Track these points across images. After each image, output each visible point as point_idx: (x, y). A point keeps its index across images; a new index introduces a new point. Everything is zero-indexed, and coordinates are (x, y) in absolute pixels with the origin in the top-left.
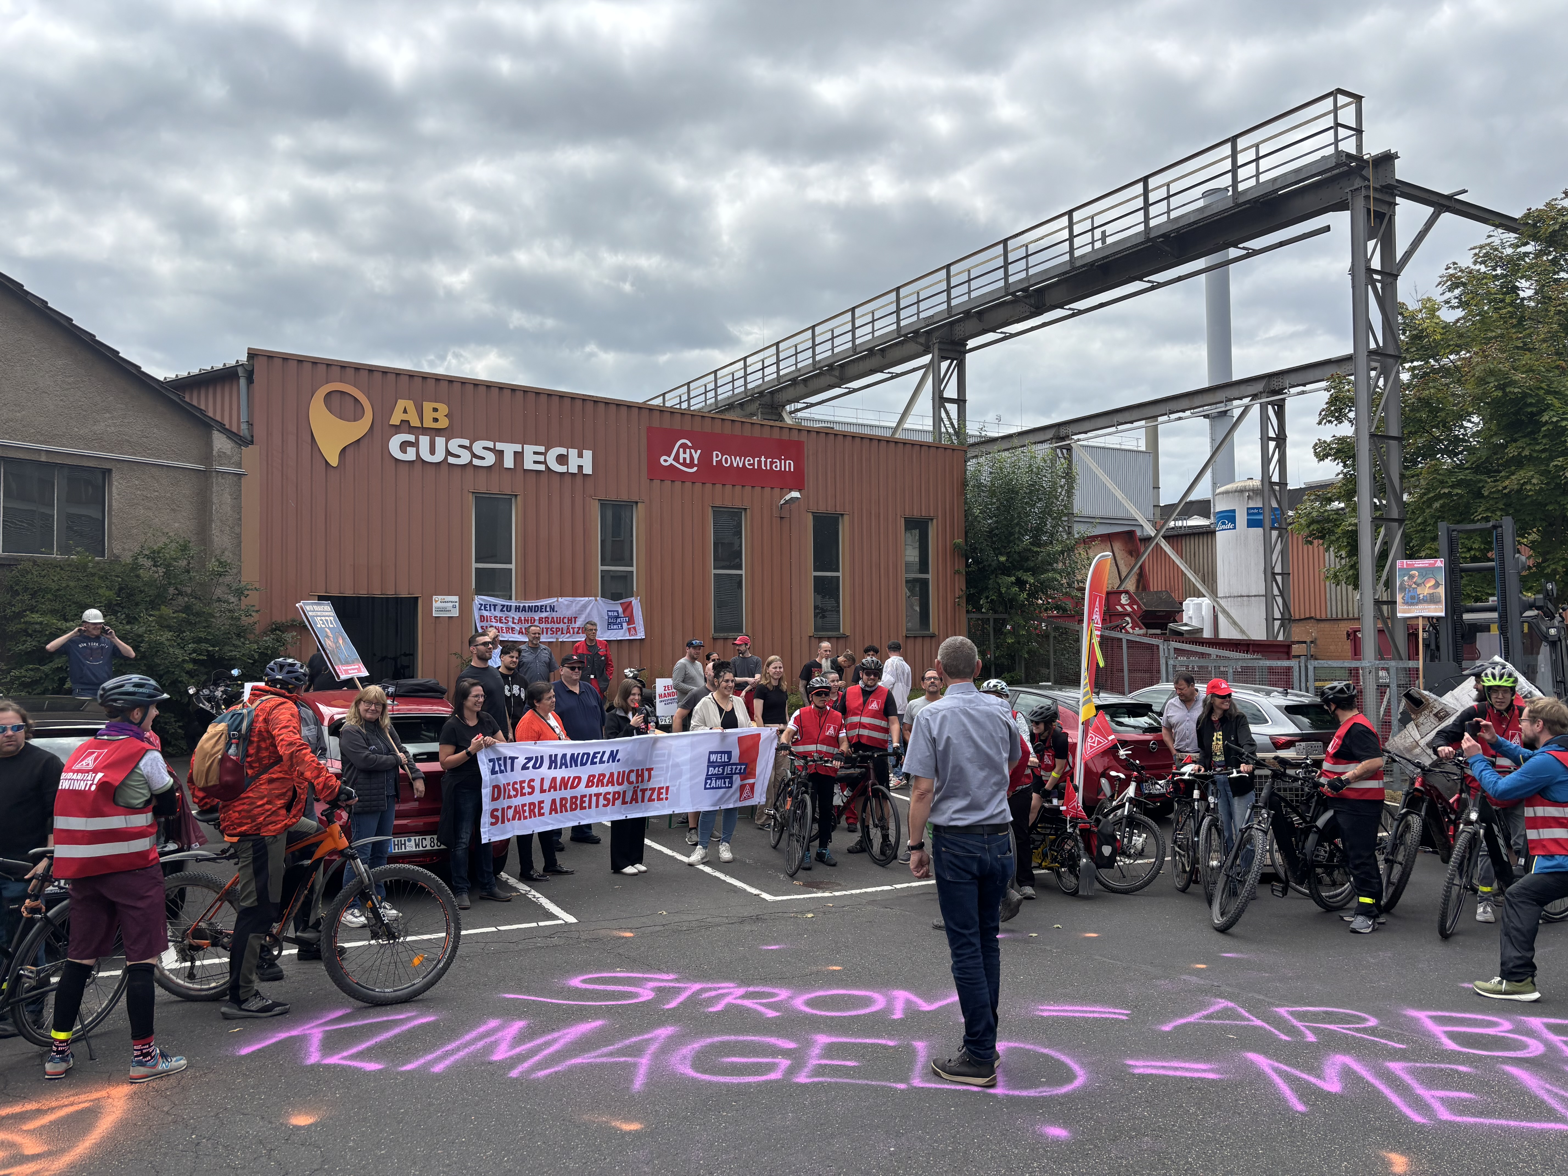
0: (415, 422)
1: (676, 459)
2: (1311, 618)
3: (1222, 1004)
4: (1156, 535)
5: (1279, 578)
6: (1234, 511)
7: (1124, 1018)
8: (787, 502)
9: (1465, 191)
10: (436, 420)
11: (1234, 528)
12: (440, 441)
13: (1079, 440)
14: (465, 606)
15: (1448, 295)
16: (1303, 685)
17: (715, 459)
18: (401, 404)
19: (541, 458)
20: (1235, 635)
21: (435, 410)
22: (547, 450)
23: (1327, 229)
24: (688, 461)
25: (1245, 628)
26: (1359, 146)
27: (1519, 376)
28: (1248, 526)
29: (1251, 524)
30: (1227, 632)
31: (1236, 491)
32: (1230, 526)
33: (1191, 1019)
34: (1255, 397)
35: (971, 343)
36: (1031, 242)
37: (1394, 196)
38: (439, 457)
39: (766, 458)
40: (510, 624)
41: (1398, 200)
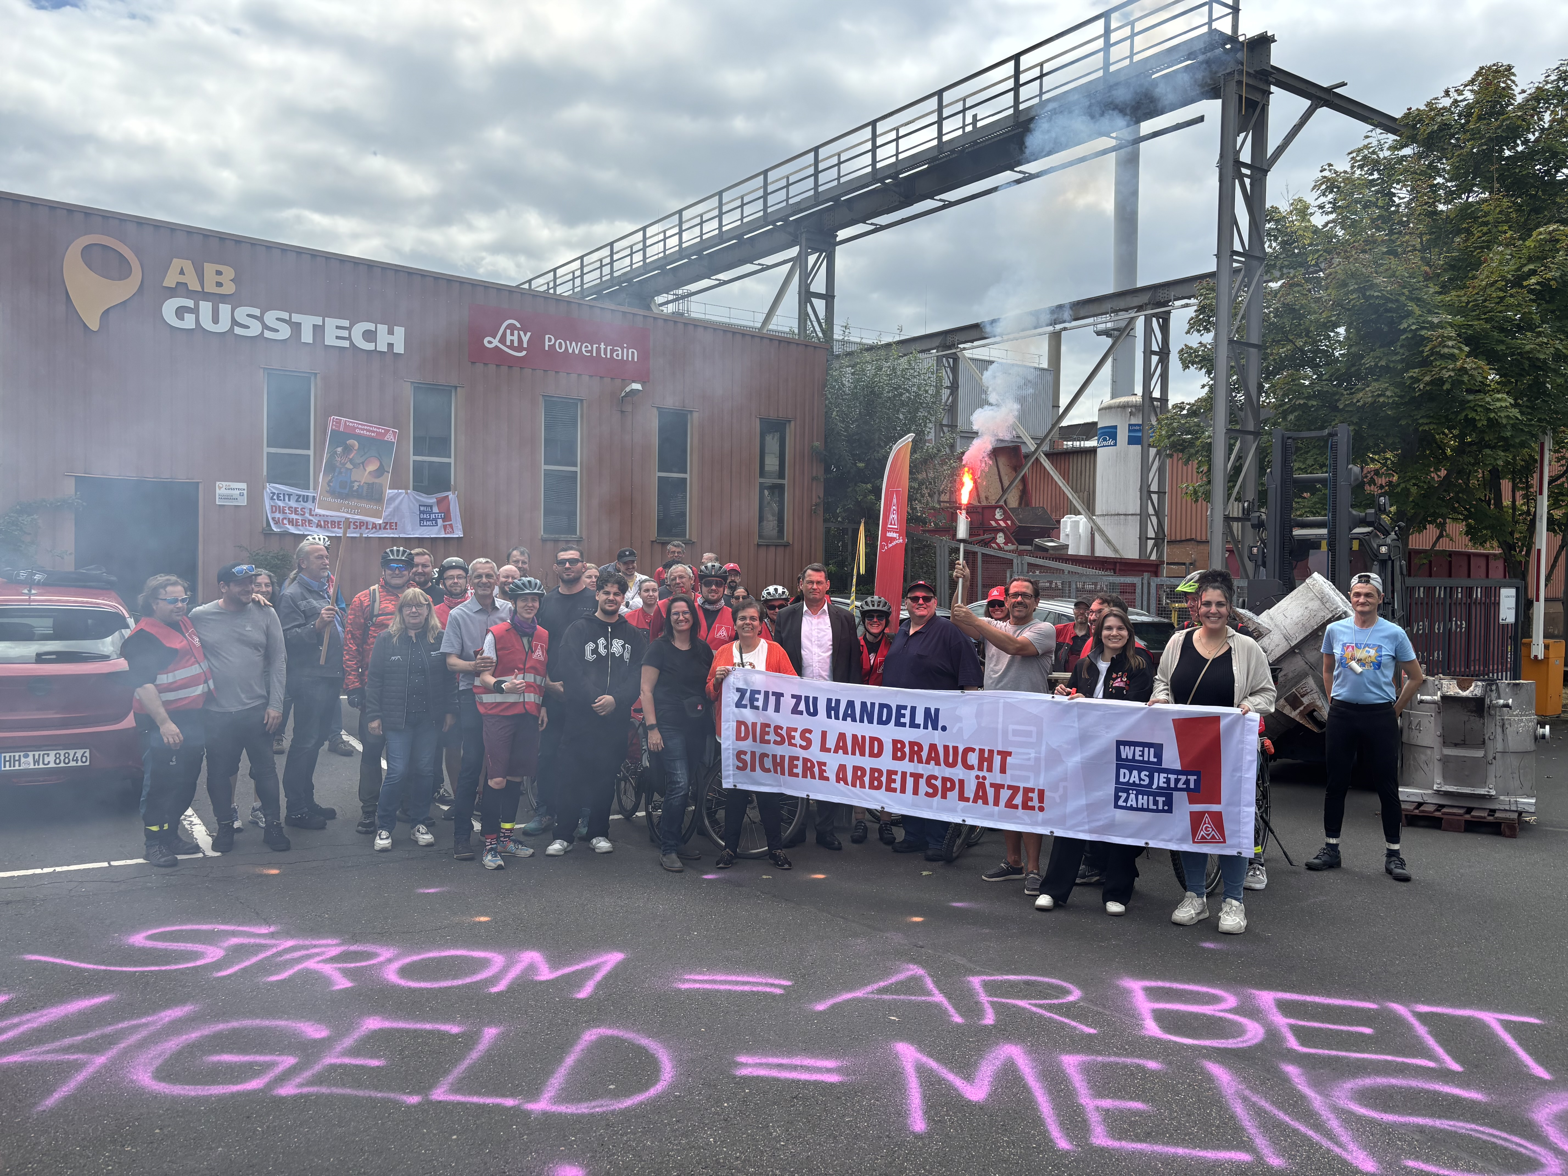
0: (194, 285)
1: (503, 340)
2: (1191, 540)
3: (915, 970)
4: (1036, 450)
5: (1155, 497)
6: (1115, 427)
7: (779, 991)
8: (627, 394)
9: (1343, 84)
10: (219, 284)
11: (1115, 445)
12: (225, 310)
13: (964, 349)
14: (254, 496)
15: (1322, 199)
16: (1145, 603)
17: (547, 343)
18: (177, 263)
19: (345, 333)
20: (1109, 554)
21: (219, 273)
22: (352, 325)
23: (1201, 119)
24: (516, 344)
25: (1118, 547)
26: (1235, 26)
27: (1380, 280)
28: (1129, 444)
29: (1132, 441)
30: (1102, 551)
31: (1118, 407)
32: (1111, 442)
33: (859, 994)
34: (1140, 308)
35: (842, 234)
36: (902, 126)
37: (1270, 84)
38: (224, 325)
39: (606, 345)
40: (307, 515)
41: (1273, 88)
